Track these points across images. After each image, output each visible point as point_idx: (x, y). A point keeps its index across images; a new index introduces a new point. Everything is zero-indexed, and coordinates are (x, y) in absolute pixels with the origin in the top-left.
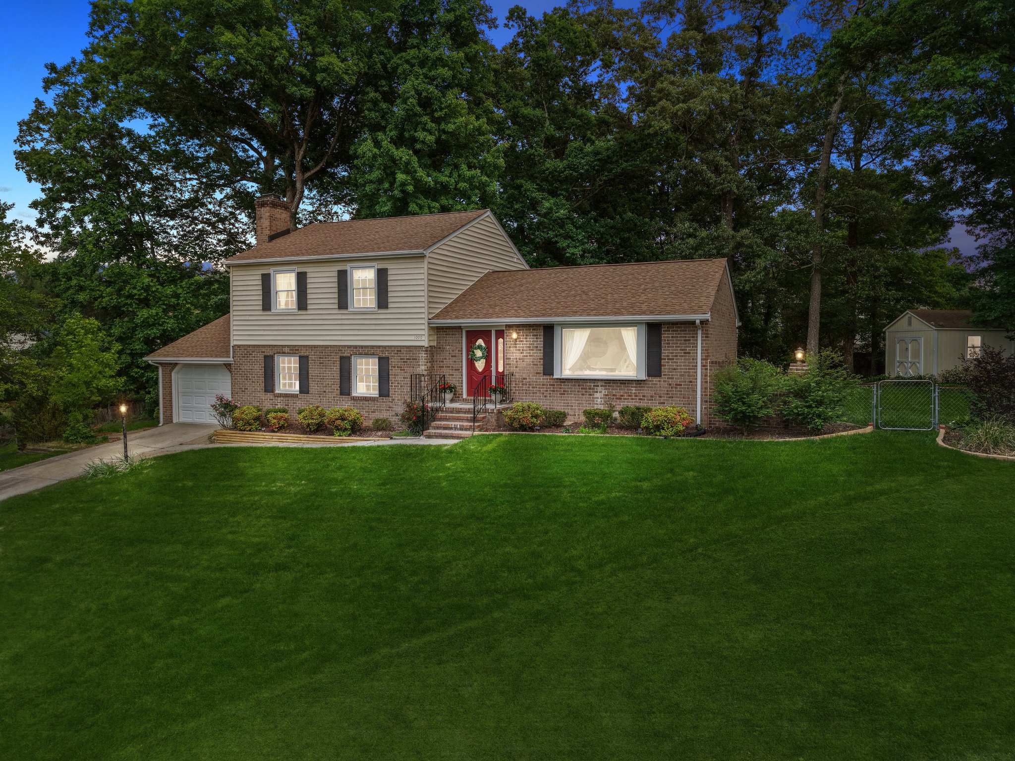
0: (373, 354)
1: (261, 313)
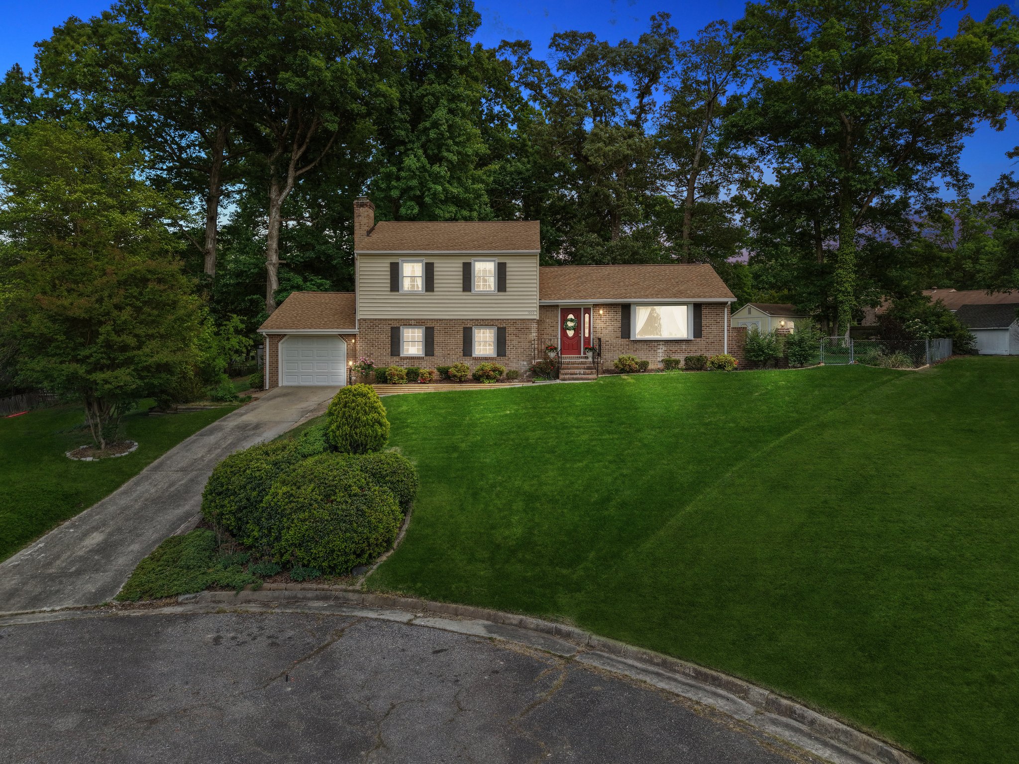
0: (493, 325)
1: (389, 293)
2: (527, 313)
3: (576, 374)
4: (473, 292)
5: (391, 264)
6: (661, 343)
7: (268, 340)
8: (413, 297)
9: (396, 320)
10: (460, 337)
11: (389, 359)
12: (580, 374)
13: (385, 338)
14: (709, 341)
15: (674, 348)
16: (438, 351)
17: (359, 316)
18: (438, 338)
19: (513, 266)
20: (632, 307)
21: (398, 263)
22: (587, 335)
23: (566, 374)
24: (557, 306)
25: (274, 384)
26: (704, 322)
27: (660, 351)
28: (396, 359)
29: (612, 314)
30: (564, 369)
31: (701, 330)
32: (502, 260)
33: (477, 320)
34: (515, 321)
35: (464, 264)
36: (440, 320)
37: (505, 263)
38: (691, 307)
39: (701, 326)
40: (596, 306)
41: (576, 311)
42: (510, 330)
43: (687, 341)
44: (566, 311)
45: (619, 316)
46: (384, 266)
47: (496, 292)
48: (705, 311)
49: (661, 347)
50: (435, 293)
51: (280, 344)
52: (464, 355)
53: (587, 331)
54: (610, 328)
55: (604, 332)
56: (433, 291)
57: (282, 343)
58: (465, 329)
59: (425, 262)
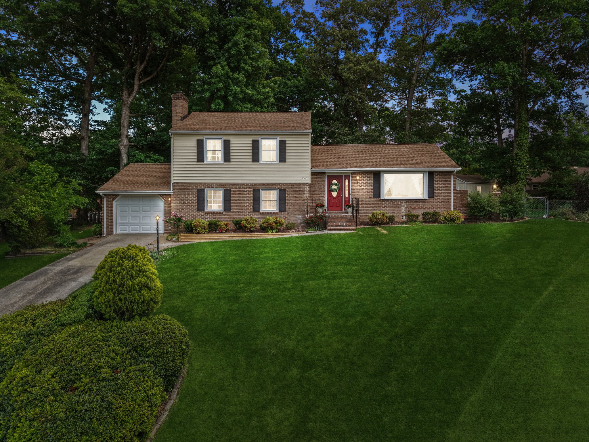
0: (275, 188)
1: (196, 163)
2: (301, 179)
3: (340, 226)
4: (260, 162)
5: (198, 140)
6: (403, 202)
7: (105, 199)
8: (214, 166)
9: (202, 183)
10: (250, 197)
11: (196, 213)
12: (343, 225)
13: (193, 197)
14: (440, 200)
15: (413, 205)
16: (233, 207)
17: (172, 181)
18: (234, 198)
19: (291, 143)
20: (381, 174)
21: (203, 140)
22: (347, 196)
23: (332, 226)
24: (324, 173)
25: (110, 232)
26: (436, 186)
27: (403, 207)
28: (201, 213)
29: (366, 180)
30: (330, 221)
31: (434, 192)
32: (282, 138)
33: (264, 184)
34: (292, 185)
35: (253, 141)
36: (235, 184)
37: (285, 141)
38: (426, 175)
39: (434, 189)
40: (354, 173)
41: (339, 177)
42: (288, 192)
43: (423, 201)
44: (331, 177)
45: (371, 181)
46: (192, 142)
47: (278, 163)
48: (436, 178)
49: (403, 204)
50: (231, 164)
51: (114, 202)
52: (254, 211)
53: (347, 192)
54: (365, 190)
55: (361, 193)
56: (230, 162)
57: (116, 201)
58: (254, 190)
59: (223, 139)
